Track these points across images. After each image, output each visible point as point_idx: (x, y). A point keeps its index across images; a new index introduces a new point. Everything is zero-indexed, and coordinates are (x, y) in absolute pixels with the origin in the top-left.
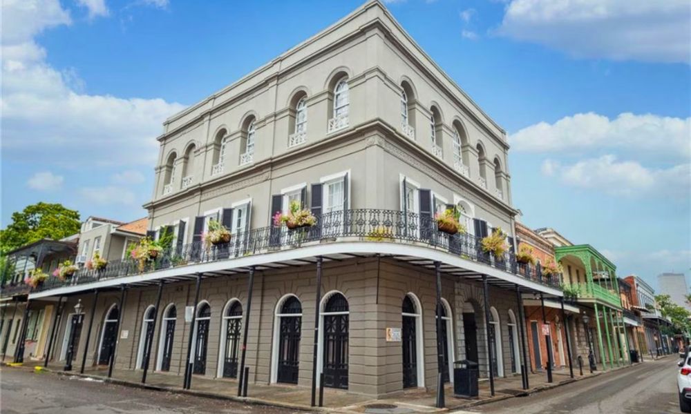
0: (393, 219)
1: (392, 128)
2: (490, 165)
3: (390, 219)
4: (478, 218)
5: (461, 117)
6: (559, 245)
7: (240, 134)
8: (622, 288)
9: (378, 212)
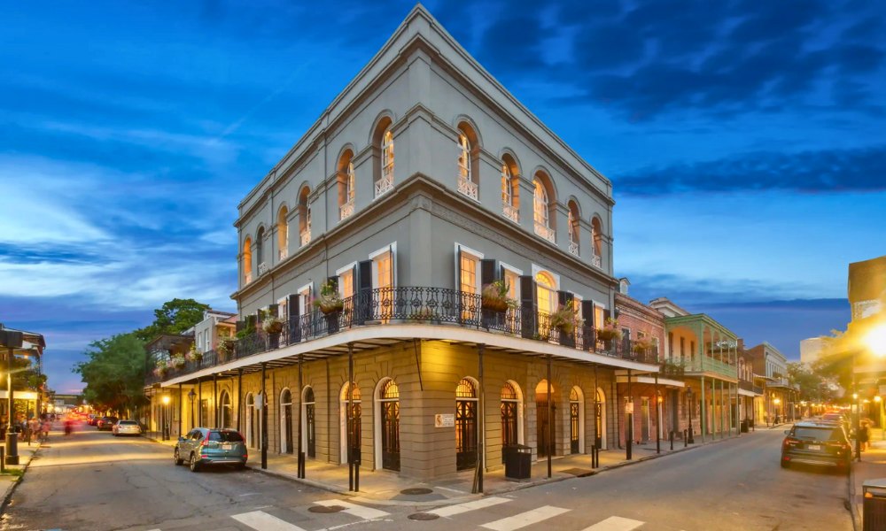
0: (440, 298)
1: (440, 186)
2: (586, 226)
3: (435, 298)
4: (563, 290)
5: (548, 167)
6: (672, 315)
7: (297, 212)
8: (742, 359)
9: (421, 290)
